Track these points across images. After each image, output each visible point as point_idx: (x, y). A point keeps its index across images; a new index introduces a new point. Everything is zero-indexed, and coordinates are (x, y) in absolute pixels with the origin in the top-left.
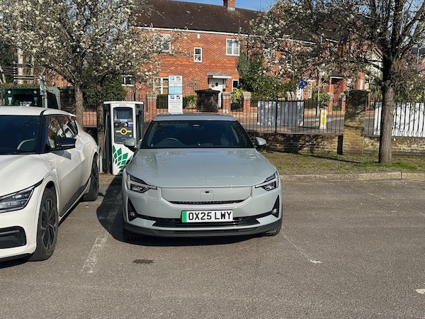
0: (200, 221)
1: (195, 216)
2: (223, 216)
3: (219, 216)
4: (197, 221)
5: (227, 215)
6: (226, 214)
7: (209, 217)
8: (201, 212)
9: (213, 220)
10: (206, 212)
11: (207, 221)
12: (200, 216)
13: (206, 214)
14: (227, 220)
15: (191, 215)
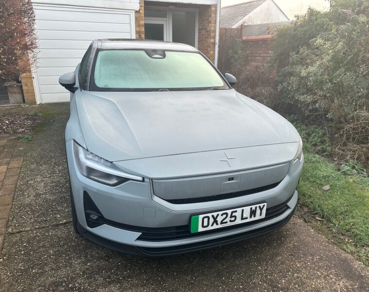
0: (220, 226)
1: (212, 220)
2: (253, 213)
3: (247, 213)
4: (215, 227)
5: (258, 211)
6: (258, 209)
7: (233, 219)
8: (220, 213)
9: (239, 221)
10: (229, 212)
11: (229, 224)
12: (219, 219)
13: (229, 215)
14: (258, 217)
15: (206, 220)
